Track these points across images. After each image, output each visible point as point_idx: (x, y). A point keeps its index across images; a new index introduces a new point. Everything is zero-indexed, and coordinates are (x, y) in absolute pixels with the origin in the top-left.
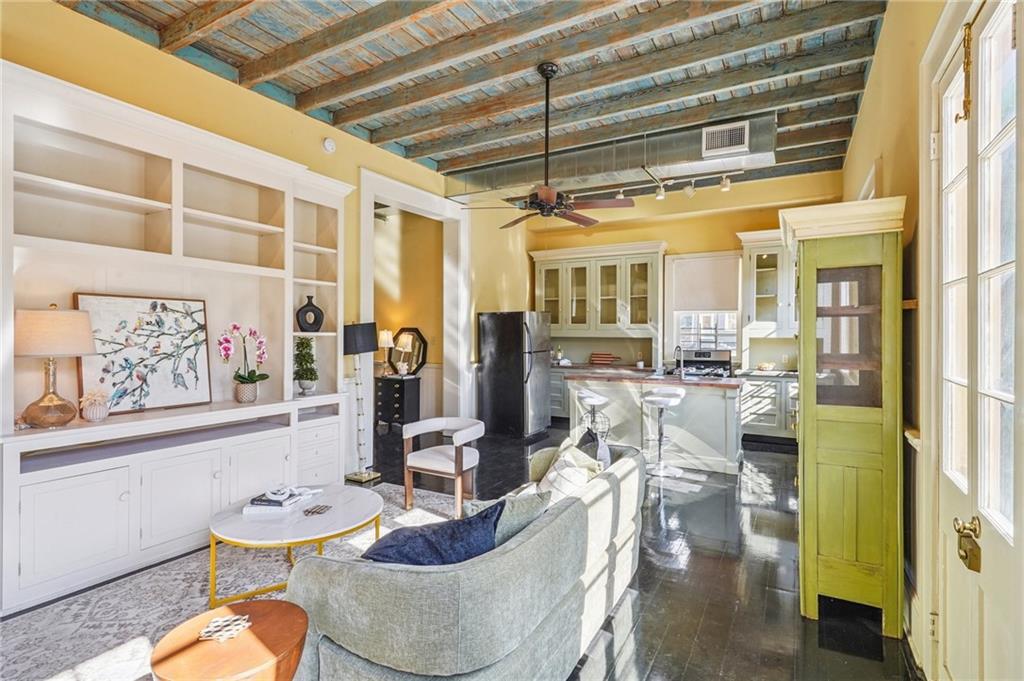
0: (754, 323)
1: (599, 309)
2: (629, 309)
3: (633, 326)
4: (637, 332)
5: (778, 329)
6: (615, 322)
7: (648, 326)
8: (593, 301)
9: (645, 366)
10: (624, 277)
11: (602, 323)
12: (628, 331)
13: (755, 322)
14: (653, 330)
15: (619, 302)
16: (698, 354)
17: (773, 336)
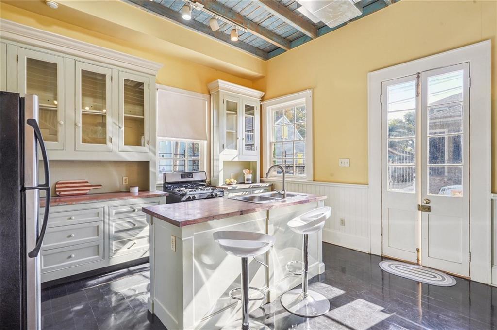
0: (226, 151)
1: (80, 124)
2: (123, 129)
3: (128, 148)
4: (134, 154)
5: (239, 155)
6: (105, 143)
7: (146, 148)
8: (70, 112)
9: (139, 191)
10: (115, 93)
11: (82, 142)
12: (122, 154)
13: (226, 149)
14: (151, 154)
15: (109, 120)
16: (183, 176)
17: (236, 160)
